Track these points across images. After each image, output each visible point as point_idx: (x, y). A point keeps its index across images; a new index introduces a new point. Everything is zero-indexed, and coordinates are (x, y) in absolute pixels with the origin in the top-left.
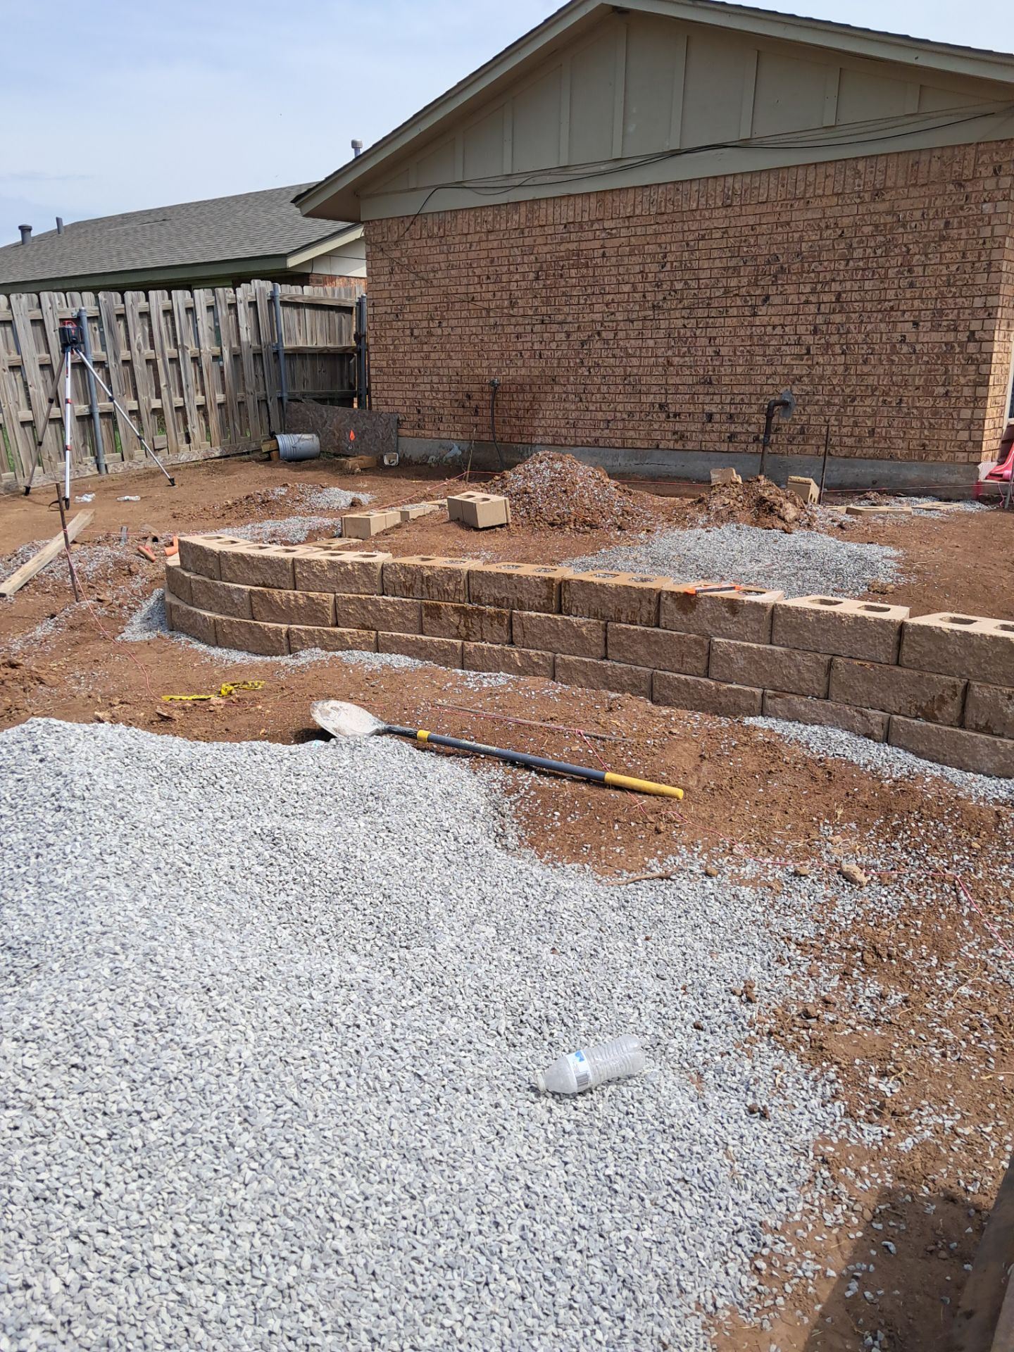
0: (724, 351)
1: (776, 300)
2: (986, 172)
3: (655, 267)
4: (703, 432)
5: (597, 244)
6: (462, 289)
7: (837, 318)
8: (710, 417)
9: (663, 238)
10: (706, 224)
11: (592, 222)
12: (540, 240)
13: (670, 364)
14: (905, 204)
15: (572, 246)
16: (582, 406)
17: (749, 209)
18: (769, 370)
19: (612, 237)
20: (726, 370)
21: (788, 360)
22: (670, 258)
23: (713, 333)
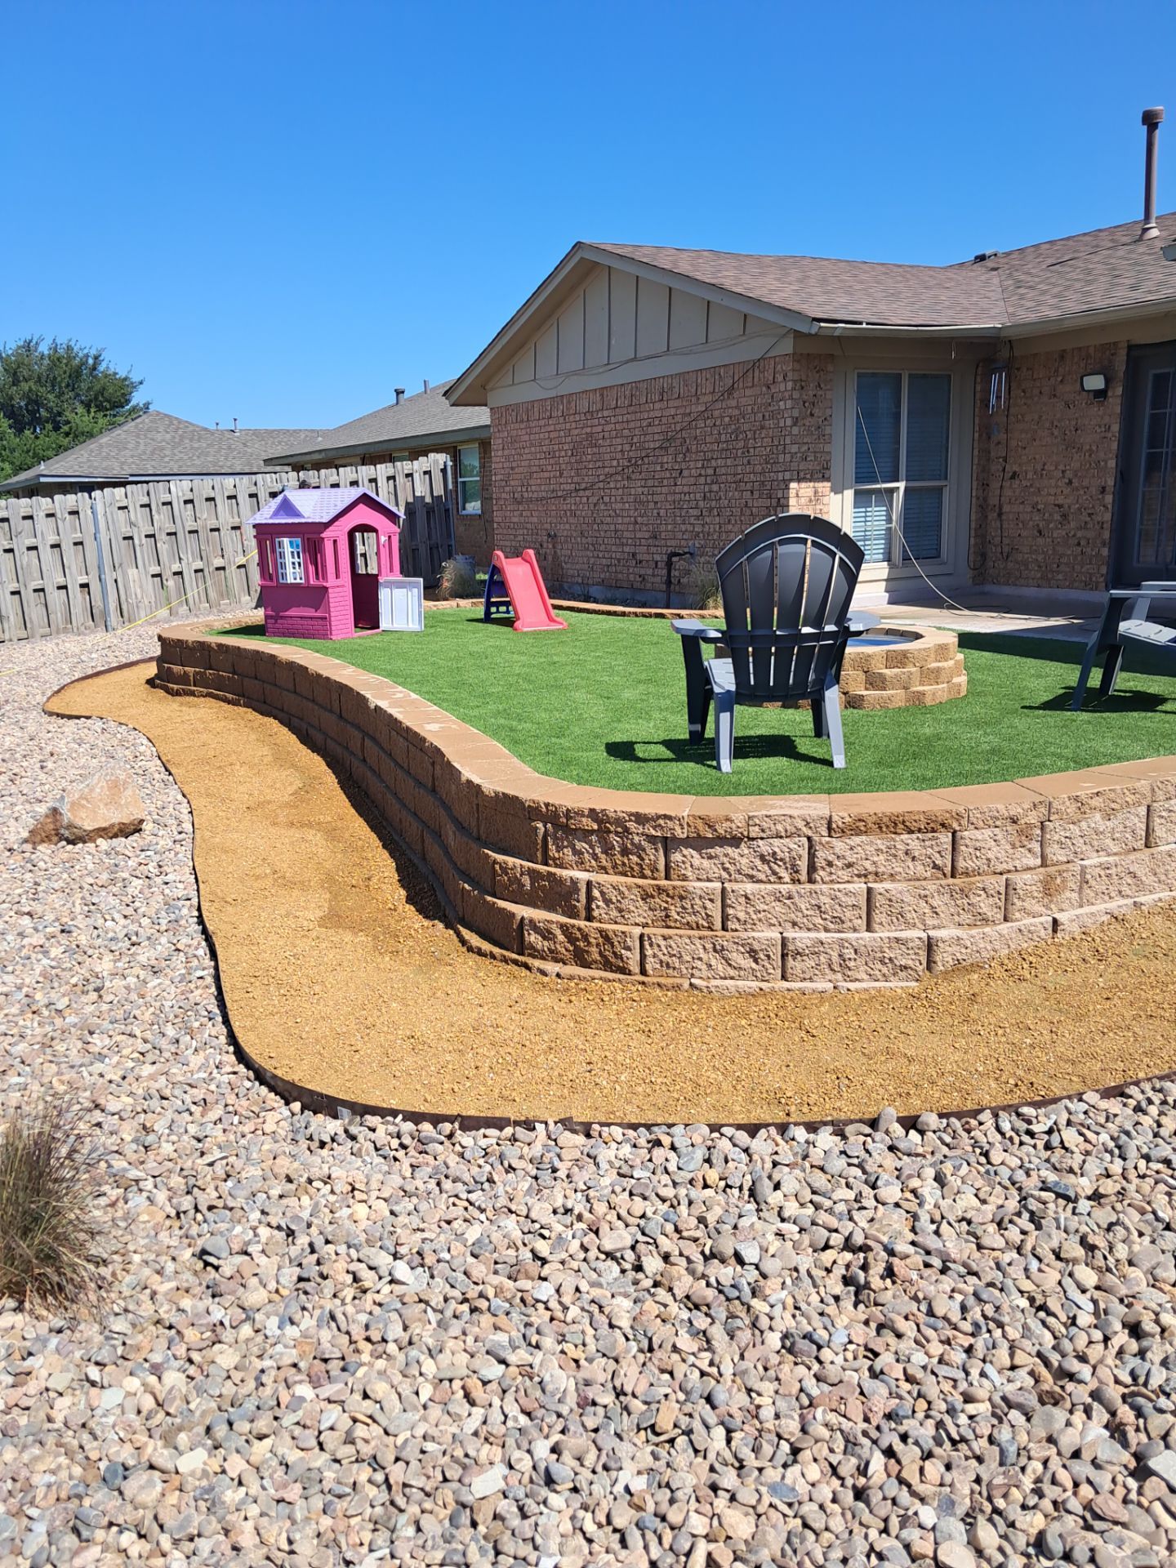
0: (662, 512)
1: (685, 473)
2: (780, 378)
3: (627, 447)
4: (653, 575)
5: (599, 429)
6: (537, 462)
7: (715, 487)
8: (657, 563)
9: (632, 425)
10: (652, 414)
11: (597, 411)
12: (574, 425)
13: (636, 523)
14: (743, 401)
15: (588, 430)
16: (595, 553)
17: (671, 403)
18: (683, 528)
19: (608, 423)
20: (663, 528)
21: (692, 520)
22: (635, 440)
23: (656, 499)
